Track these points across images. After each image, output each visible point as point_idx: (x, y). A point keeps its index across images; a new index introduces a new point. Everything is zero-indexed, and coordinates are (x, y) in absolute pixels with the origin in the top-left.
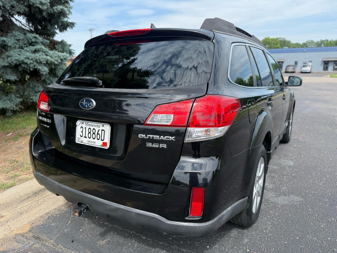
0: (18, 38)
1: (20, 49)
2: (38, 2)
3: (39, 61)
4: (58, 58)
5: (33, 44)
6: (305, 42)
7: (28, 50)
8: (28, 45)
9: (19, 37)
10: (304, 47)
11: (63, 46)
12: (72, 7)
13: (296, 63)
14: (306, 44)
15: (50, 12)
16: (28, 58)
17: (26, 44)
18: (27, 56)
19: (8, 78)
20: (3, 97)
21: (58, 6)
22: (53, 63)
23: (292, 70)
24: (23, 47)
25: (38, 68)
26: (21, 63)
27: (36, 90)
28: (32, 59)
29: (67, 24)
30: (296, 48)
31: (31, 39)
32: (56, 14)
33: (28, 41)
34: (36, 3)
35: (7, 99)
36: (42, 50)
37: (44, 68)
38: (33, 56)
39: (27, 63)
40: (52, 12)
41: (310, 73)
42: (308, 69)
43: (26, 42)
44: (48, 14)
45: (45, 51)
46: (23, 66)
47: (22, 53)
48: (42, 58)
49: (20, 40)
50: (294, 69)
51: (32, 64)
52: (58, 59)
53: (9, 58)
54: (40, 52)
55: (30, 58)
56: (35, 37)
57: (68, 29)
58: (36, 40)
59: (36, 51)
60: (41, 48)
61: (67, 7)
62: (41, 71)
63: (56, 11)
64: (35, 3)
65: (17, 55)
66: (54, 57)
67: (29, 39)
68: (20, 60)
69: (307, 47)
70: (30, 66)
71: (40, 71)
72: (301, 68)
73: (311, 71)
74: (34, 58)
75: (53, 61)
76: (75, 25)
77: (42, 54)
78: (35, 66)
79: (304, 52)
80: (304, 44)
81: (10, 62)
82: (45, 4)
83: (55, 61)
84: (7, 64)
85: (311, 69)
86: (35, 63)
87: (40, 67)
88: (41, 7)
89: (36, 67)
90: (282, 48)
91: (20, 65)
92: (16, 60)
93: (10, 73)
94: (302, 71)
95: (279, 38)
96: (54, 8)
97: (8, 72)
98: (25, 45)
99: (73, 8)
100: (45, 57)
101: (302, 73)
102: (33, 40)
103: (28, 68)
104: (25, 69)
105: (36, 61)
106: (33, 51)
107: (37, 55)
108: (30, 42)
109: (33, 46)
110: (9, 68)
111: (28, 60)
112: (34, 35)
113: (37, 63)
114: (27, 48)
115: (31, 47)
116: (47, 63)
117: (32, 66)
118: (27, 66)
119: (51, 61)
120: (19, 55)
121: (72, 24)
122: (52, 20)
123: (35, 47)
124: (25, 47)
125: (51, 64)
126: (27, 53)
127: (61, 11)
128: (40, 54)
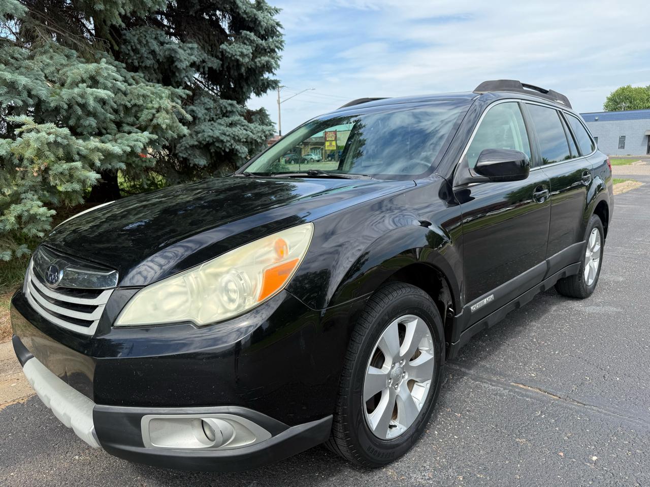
0: (209, 107)
1: (212, 122)
2: (238, 53)
3: (237, 138)
5: (228, 114)
7: (222, 123)
9: (208, 104)
11: (263, 117)
12: (280, 57)
15: (250, 67)
16: (225, 134)
17: (219, 114)
18: (223, 130)
19: (197, 163)
21: (262, 58)
22: (254, 142)
24: (215, 119)
25: (236, 148)
26: (214, 140)
28: (229, 135)
29: (268, 83)
31: (226, 108)
32: (258, 68)
33: (221, 110)
34: (236, 55)
36: (240, 122)
37: (244, 148)
38: (229, 130)
39: (222, 141)
40: (253, 66)
43: (219, 112)
44: (247, 70)
45: (244, 124)
46: (217, 144)
47: (214, 127)
48: (241, 134)
49: (211, 110)
51: (229, 142)
52: (262, 135)
53: (200, 135)
54: (238, 125)
55: (227, 134)
56: (231, 105)
57: (268, 91)
58: (233, 109)
59: (231, 125)
60: (239, 120)
61: (273, 58)
62: (240, 153)
63: (258, 64)
64: (234, 54)
65: (210, 131)
66: (256, 134)
67: (223, 107)
68: (215, 136)
70: (226, 145)
71: (238, 153)
74: (232, 134)
75: (256, 139)
77: (240, 129)
78: (231, 145)
81: (201, 139)
82: (246, 55)
83: (258, 138)
84: (196, 143)
86: (232, 141)
87: (238, 147)
88: (241, 59)
89: (233, 147)
92: (209, 136)
93: (199, 156)
96: (256, 60)
97: (196, 154)
98: (218, 117)
99: (282, 58)
100: (244, 132)
102: (229, 109)
103: (223, 149)
104: (218, 150)
105: (234, 138)
106: (228, 124)
107: (234, 129)
108: (224, 112)
109: (227, 117)
110: (198, 149)
111: (224, 136)
112: (230, 101)
113: (234, 141)
114: (221, 120)
115: (225, 118)
116: (246, 142)
117: (228, 145)
118: (222, 145)
119: (252, 139)
120: (212, 129)
121: (275, 83)
122: (250, 78)
123: (230, 118)
124: (217, 119)
125: (251, 143)
126: (222, 128)
127: (265, 64)
128: (238, 128)
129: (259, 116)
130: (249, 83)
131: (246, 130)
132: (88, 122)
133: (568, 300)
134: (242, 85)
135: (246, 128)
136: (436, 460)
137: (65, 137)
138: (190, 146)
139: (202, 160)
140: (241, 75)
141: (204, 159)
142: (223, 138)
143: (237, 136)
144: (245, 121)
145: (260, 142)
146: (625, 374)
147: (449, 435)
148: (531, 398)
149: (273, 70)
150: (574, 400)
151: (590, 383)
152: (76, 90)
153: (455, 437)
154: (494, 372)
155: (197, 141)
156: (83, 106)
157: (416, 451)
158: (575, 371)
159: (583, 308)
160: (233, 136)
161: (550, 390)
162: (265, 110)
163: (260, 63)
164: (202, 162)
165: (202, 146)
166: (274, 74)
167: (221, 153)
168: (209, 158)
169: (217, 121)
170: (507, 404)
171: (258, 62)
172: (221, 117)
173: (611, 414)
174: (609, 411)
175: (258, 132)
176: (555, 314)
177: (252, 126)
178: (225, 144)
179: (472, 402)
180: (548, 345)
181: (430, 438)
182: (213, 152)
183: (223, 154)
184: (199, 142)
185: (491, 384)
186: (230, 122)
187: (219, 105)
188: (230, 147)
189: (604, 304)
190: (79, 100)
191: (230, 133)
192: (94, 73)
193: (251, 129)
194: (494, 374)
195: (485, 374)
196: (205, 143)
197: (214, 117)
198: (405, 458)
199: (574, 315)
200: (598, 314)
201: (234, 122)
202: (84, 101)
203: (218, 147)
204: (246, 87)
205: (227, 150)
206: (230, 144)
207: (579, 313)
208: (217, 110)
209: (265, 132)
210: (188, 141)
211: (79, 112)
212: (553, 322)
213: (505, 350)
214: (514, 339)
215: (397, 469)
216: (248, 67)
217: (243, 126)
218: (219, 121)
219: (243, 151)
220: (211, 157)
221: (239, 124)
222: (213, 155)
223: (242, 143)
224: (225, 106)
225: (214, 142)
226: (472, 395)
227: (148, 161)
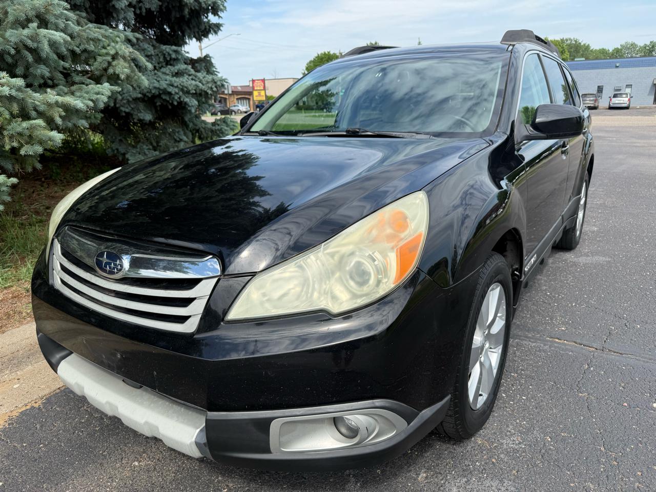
0: (149, 54)
1: (156, 71)
3: (186, 89)
4: (212, 85)
5: (172, 62)
6: (620, 47)
7: (167, 72)
8: (164, 64)
9: (149, 51)
10: (617, 57)
11: (208, 66)
13: (600, 89)
14: (621, 50)
15: (193, 8)
16: (172, 85)
17: (161, 62)
18: (171, 81)
19: (142, 118)
20: (129, 150)
22: (203, 93)
23: (592, 104)
24: (157, 68)
25: (185, 100)
26: (161, 92)
27: (175, 137)
28: (177, 87)
29: (210, 26)
30: (601, 59)
31: (169, 55)
32: (203, 10)
33: (165, 58)
35: (137, 151)
36: (187, 71)
37: (193, 101)
39: (170, 94)
40: (197, 8)
41: (627, 108)
42: (622, 101)
43: (161, 60)
44: (190, 11)
45: (190, 73)
46: (164, 97)
47: (159, 77)
48: (190, 85)
49: (153, 57)
50: (595, 101)
51: (177, 94)
52: (213, 87)
54: (185, 75)
55: (175, 85)
56: (175, 52)
57: (210, 36)
58: (178, 56)
59: (178, 74)
60: (186, 69)
62: (189, 106)
65: (155, 81)
66: (206, 84)
67: (167, 54)
68: (162, 88)
69: (621, 57)
70: (174, 98)
71: (187, 106)
72: (611, 100)
73: (629, 105)
74: (180, 85)
75: (206, 90)
76: (221, 28)
77: (188, 78)
78: (180, 98)
79: (617, 67)
80: (617, 51)
81: (145, 91)
83: (208, 89)
84: (140, 96)
85: (629, 100)
86: (181, 93)
87: (187, 100)
89: (182, 100)
90: (573, 60)
91: (159, 96)
92: (155, 88)
93: (143, 110)
94: (612, 105)
95: (567, 40)
97: (140, 108)
98: (160, 65)
100: (193, 82)
101: (611, 108)
102: (174, 56)
103: (171, 102)
104: (165, 103)
105: (182, 90)
106: (174, 74)
107: (181, 79)
108: (168, 59)
109: (171, 65)
110: (141, 102)
111: (171, 87)
112: (174, 48)
113: (182, 92)
114: (165, 69)
115: (169, 66)
116: (196, 93)
117: (176, 98)
118: (170, 98)
119: (201, 90)
120: (156, 80)
121: (217, 27)
122: (193, 21)
123: (176, 67)
124: (160, 68)
125: (200, 95)
126: (168, 77)
127: (212, 6)
128: (185, 78)
129: (204, 64)
130: (191, 26)
131: (195, 80)
132: (39, 71)
133: (559, 251)
134: (183, 29)
135: (194, 78)
136: (517, 423)
137: (19, 89)
138: (133, 99)
139: (147, 115)
140: (183, 17)
141: (149, 113)
142: (171, 89)
143: (186, 87)
144: (192, 70)
145: (211, 94)
146: (642, 321)
147: (517, 397)
148: (572, 352)
149: (219, 13)
150: (610, 350)
151: (617, 333)
152: (26, 32)
153: (524, 398)
154: (527, 329)
155: (140, 93)
156: (34, 52)
157: (494, 416)
158: (599, 322)
159: (576, 259)
160: (181, 87)
161: (584, 342)
162: (210, 57)
163: (206, 4)
164: (148, 117)
165: (146, 99)
166: (219, 17)
167: (168, 107)
168: (154, 111)
169: (161, 70)
170: (554, 359)
171: (203, 3)
172: (164, 66)
173: (649, 360)
174: (645, 358)
175: (208, 82)
176: (554, 266)
177: (199, 74)
178: (172, 96)
179: (521, 361)
180: (563, 297)
181: (501, 401)
182: (159, 105)
183: (170, 107)
184: (143, 94)
185: (530, 341)
186: (176, 71)
187: (161, 52)
188: (178, 100)
189: (593, 254)
190: (30, 43)
191: (178, 84)
192: (43, 10)
193: (199, 79)
194: (528, 331)
195: (519, 332)
196: (150, 96)
197: (157, 65)
198: (487, 425)
199: (572, 266)
200: (592, 264)
201: (180, 72)
202: (35, 45)
203: (165, 100)
204: (189, 31)
205: (175, 103)
206: (179, 96)
207: (575, 264)
208: (159, 58)
209: (215, 83)
210: (131, 93)
211: (30, 58)
212: (555, 275)
213: (526, 306)
214: (529, 294)
215: (484, 436)
216: (191, 9)
217: (190, 75)
218: (163, 70)
219: (193, 104)
220: (156, 111)
221: (186, 73)
222: (159, 109)
223: (191, 95)
224: (169, 53)
225: (160, 94)
226: (518, 353)
227: (93, 117)
